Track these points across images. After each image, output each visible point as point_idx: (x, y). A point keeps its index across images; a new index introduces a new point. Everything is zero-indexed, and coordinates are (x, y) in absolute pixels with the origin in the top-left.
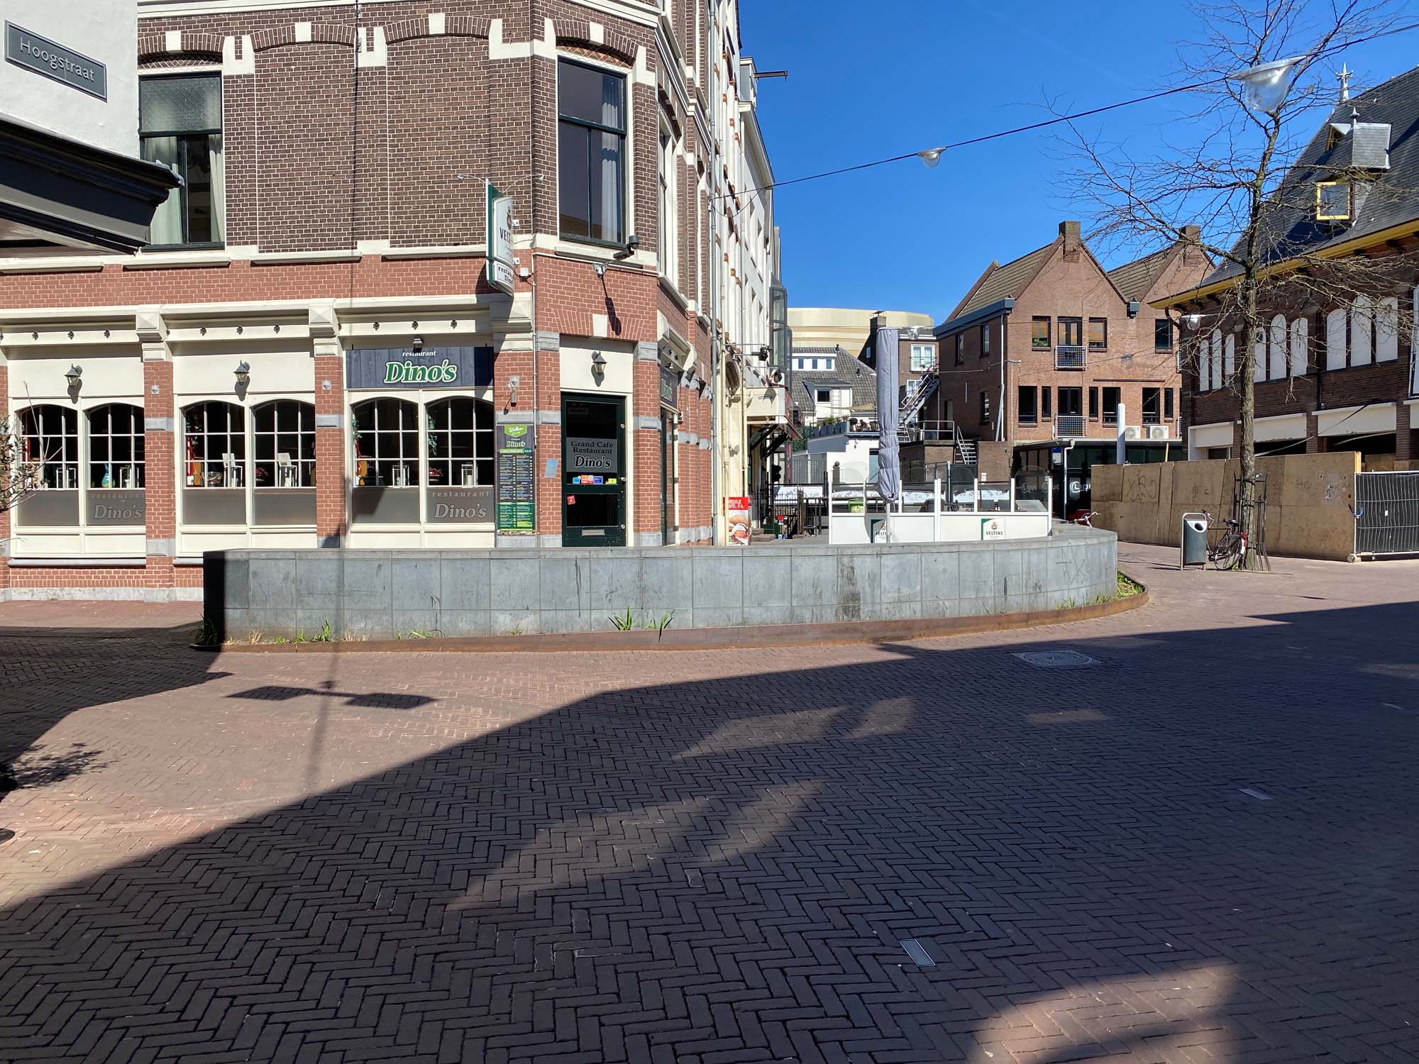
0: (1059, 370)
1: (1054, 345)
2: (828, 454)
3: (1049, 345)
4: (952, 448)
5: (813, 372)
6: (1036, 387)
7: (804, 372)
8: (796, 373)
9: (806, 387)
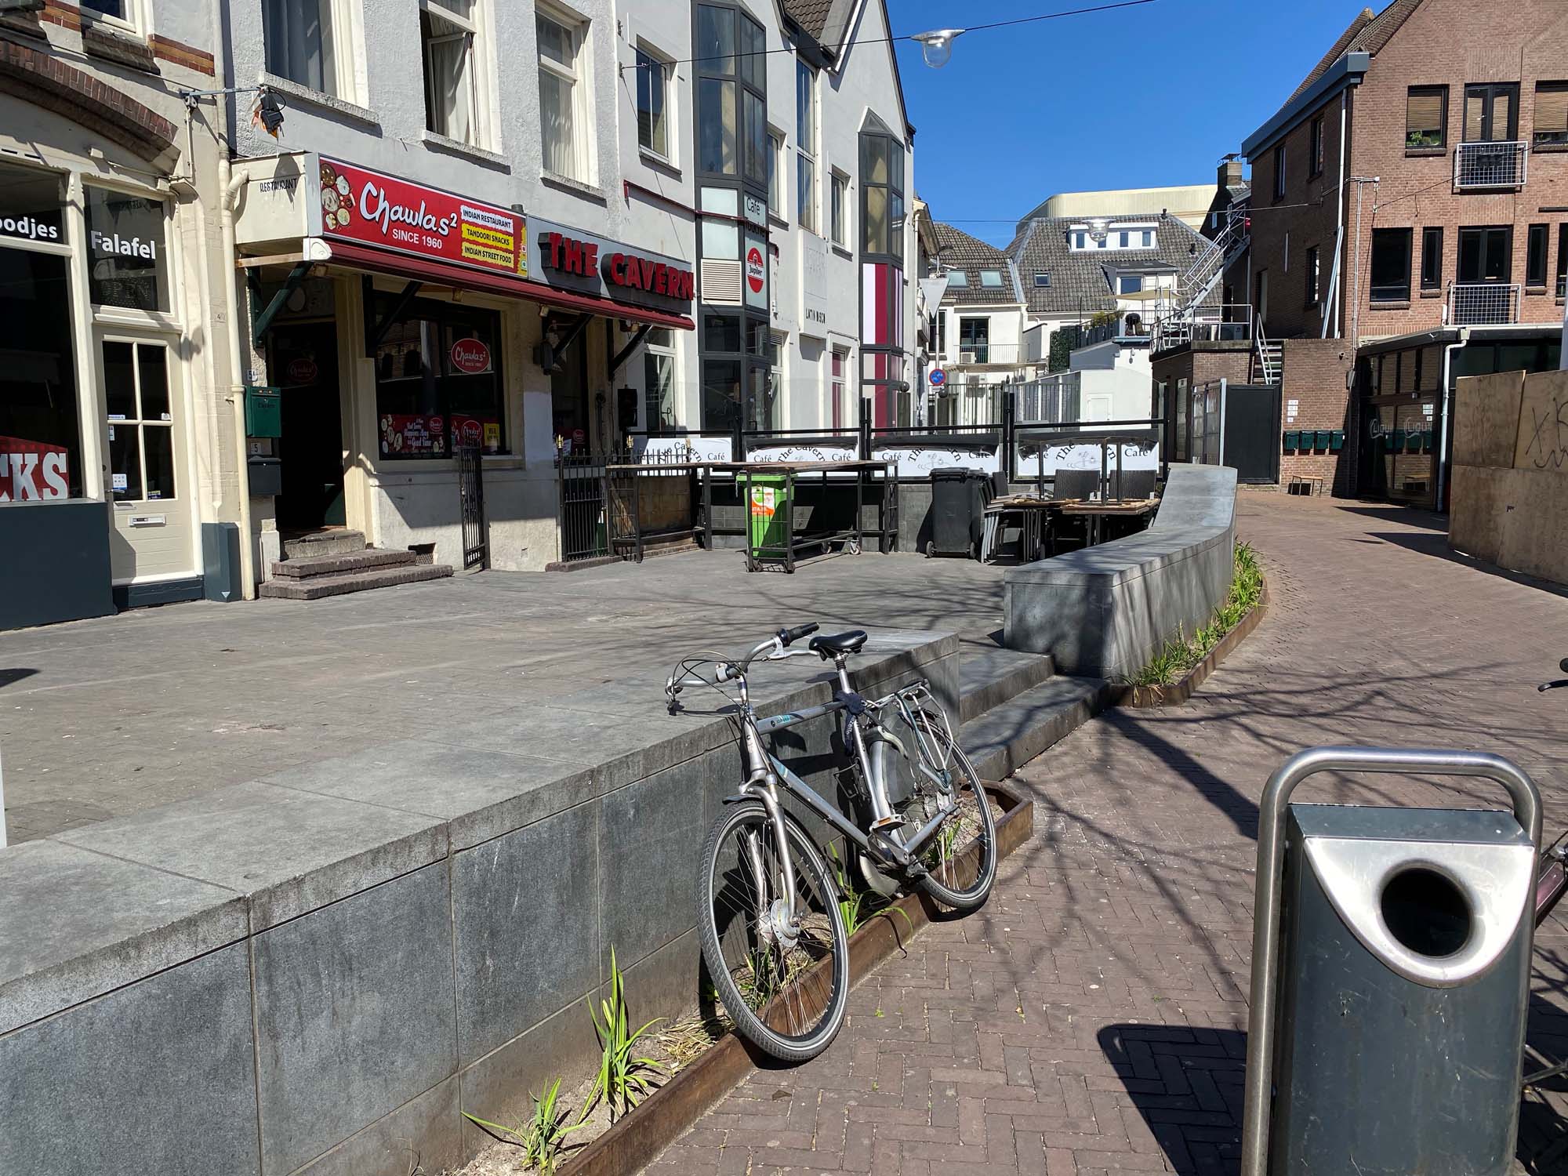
0: (1463, 192)
1: (1455, 142)
2: (1084, 373)
3: (1444, 144)
4: (1248, 355)
5: (1119, 252)
6: (1411, 229)
7: (1106, 253)
8: (1091, 255)
9: (1106, 273)
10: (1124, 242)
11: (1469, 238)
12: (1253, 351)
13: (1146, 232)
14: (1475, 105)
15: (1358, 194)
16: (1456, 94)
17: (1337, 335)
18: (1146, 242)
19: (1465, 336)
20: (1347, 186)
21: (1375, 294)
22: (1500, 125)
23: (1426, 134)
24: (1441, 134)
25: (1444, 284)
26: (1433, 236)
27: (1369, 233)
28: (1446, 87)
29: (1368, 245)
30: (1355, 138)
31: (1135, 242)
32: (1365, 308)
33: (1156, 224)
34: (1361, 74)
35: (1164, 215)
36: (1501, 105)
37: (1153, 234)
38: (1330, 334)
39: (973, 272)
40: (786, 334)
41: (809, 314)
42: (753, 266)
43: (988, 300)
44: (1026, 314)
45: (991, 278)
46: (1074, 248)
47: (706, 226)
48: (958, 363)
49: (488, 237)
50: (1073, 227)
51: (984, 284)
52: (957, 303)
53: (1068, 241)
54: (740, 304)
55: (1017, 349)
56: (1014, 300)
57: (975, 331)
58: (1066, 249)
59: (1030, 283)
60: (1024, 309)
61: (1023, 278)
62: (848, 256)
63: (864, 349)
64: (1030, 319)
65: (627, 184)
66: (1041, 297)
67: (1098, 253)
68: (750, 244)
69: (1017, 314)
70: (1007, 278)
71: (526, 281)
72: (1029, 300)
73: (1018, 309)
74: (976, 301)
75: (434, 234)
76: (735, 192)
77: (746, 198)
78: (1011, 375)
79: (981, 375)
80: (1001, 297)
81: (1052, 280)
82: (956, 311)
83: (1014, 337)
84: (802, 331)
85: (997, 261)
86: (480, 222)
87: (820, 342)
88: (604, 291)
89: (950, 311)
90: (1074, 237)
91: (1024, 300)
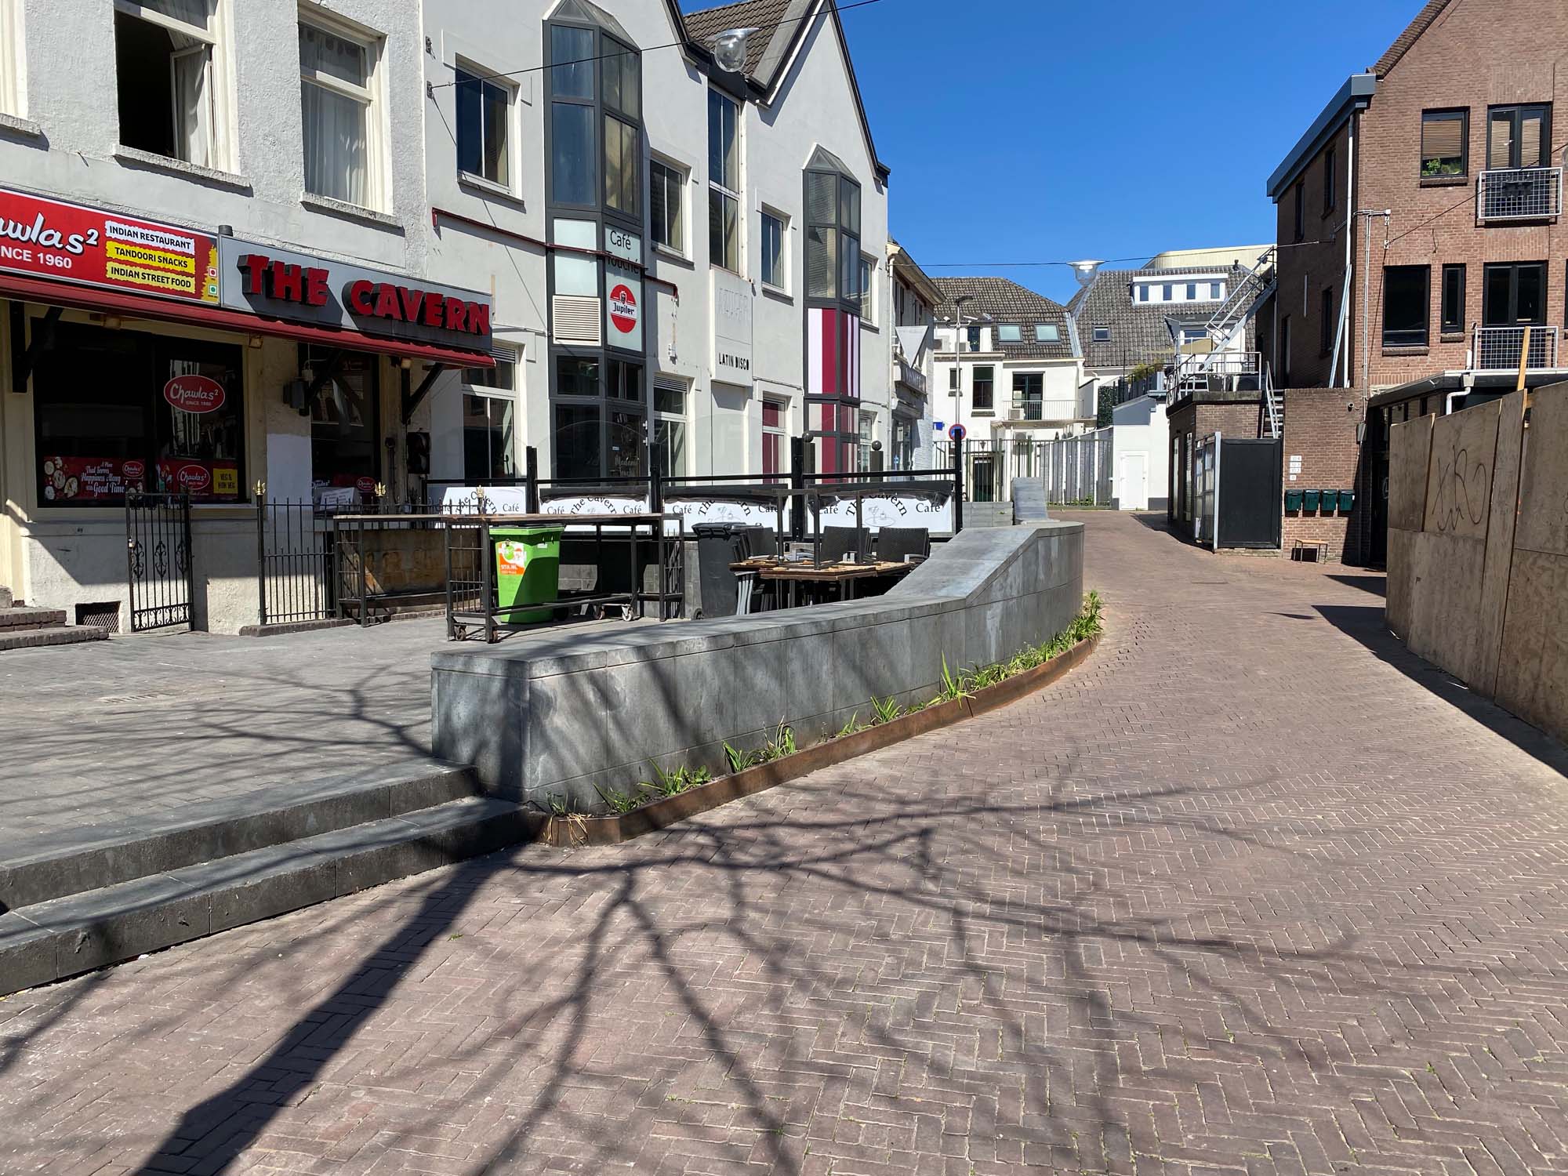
0: (1489, 225)
1: (1478, 170)
2: (1118, 429)
3: (1465, 172)
4: (1257, 407)
5: (1185, 304)
6: (1429, 266)
7: (1172, 306)
8: (1157, 308)
9: (1170, 327)
10: (1191, 294)
11: (1497, 276)
12: (1262, 403)
13: (1215, 284)
14: (1502, 129)
15: (1367, 228)
16: (1478, 117)
17: (1347, 384)
18: (1215, 294)
19: (1469, 382)
20: (1354, 219)
21: (1386, 338)
22: (1530, 150)
23: (1445, 161)
24: (1461, 161)
25: (1468, 327)
26: (1454, 275)
27: (1379, 273)
28: (1466, 110)
29: (1379, 285)
30: (1363, 167)
31: (1203, 294)
32: (1377, 354)
33: (1225, 276)
34: (1367, 98)
35: (1236, 267)
36: (1531, 128)
37: (1223, 286)
38: (1339, 382)
39: (1028, 326)
40: (691, 380)
41: (723, 360)
42: (620, 304)
43: (1043, 355)
44: (1082, 369)
45: (1047, 332)
46: (1137, 301)
47: (559, 260)
48: (1007, 419)
49: (150, 257)
50: (1136, 279)
51: (1039, 338)
52: (1005, 358)
53: (1132, 294)
54: (599, 344)
55: (1073, 405)
56: (1070, 355)
57: (1029, 385)
58: (1128, 303)
59: (1089, 337)
60: (1080, 363)
61: (1082, 332)
62: (788, 300)
63: (809, 399)
64: (1086, 374)
65: (437, 212)
66: (1100, 351)
67: (1162, 306)
68: (613, 281)
69: (1073, 369)
70: (1063, 332)
71: (218, 308)
72: (1086, 354)
73: (1075, 363)
74: (1030, 356)
75: (61, 252)
76: (594, 225)
77: (608, 231)
78: (1061, 432)
79: (1028, 432)
80: (1057, 351)
81: (1112, 334)
82: (1005, 366)
83: (1071, 393)
84: (713, 378)
85: (1054, 314)
86: (138, 240)
87: (746, 391)
88: (347, 321)
89: (998, 366)
90: (1137, 290)
91: (1081, 355)
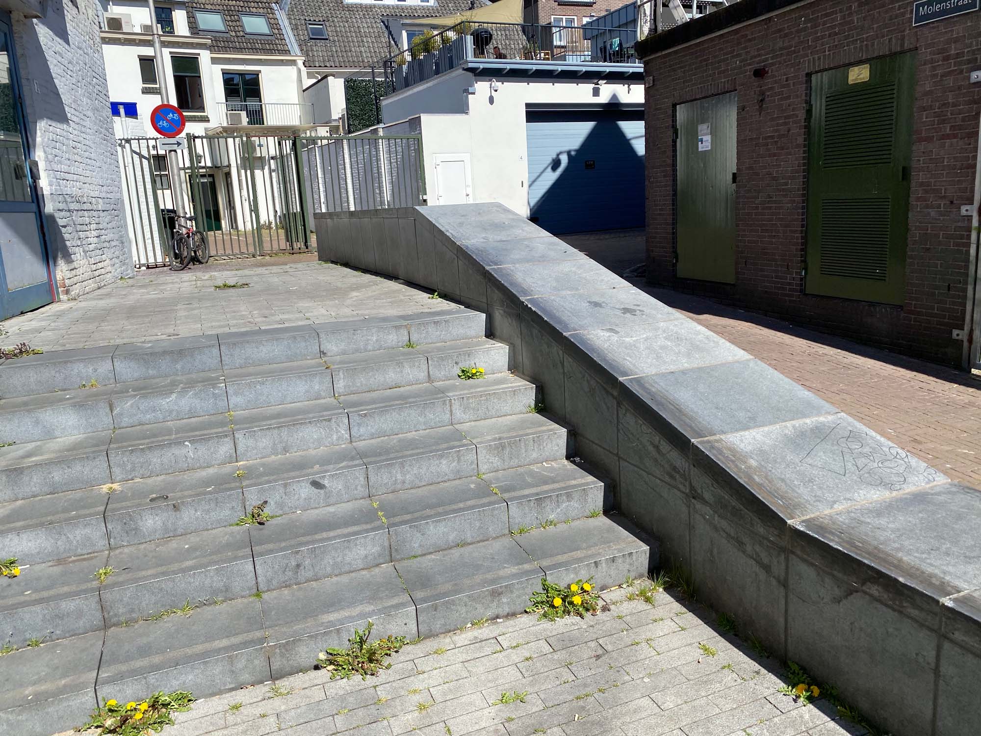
2: (425, 118)
5: (399, 6)
7: (386, 7)
8: (367, 8)
39: (231, 15)
43: (255, 50)
44: (303, 70)
45: (255, 24)
48: (225, 124)
51: (248, 30)
52: (211, 49)
55: (297, 108)
56: (287, 52)
57: (243, 88)
59: (304, 34)
60: (300, 63)
61: (295, 28)
64: (310, 74)
66: (319, 50)
67: (375, 6)
69: (291, 71)
70: (274, 25)
72: (305, 52)
73: (293, 63)
74: (240, 50)
80: (271, 47)
81: (329, 32)
82: (214, 61)
83: (292, 95)
85: (260, 5)
89: (205, 57)
91: (299, 53)
